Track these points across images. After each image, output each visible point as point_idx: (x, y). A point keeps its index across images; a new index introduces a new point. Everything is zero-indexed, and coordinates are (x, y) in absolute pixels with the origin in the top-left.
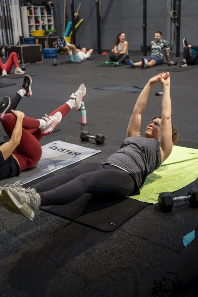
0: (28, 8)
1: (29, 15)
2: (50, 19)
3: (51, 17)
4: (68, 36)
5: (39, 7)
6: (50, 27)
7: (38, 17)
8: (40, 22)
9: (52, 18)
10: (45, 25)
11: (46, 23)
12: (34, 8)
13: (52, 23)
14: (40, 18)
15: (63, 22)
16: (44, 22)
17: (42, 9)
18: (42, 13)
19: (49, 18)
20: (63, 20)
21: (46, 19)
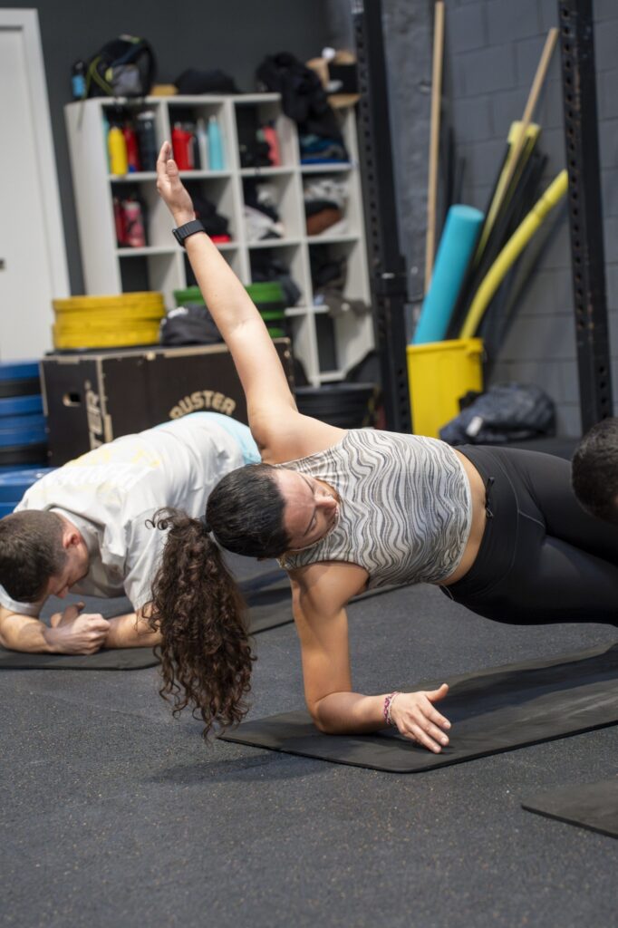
0: (113, 116)
1: (120, 170)
2: (334, 197)
3: (338, 176)
4: (452, 330)
5: (228, 102)
6: (328, 263)
7: (219, 183)
8: (231, 229)
9: (352, 190)
10: (289, 250)
11: (293, 231)
12: (177, 113)
13: (351, 228)
14: (235, 191)
15: (425, 215)
16: (278, 228)
17: (248, 118)
18: (255, 152)
19: (319, 191)
20: (425, 199)
21: (293, 201)
